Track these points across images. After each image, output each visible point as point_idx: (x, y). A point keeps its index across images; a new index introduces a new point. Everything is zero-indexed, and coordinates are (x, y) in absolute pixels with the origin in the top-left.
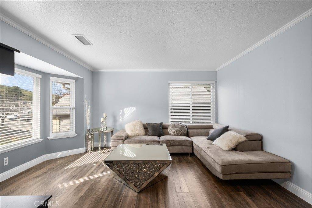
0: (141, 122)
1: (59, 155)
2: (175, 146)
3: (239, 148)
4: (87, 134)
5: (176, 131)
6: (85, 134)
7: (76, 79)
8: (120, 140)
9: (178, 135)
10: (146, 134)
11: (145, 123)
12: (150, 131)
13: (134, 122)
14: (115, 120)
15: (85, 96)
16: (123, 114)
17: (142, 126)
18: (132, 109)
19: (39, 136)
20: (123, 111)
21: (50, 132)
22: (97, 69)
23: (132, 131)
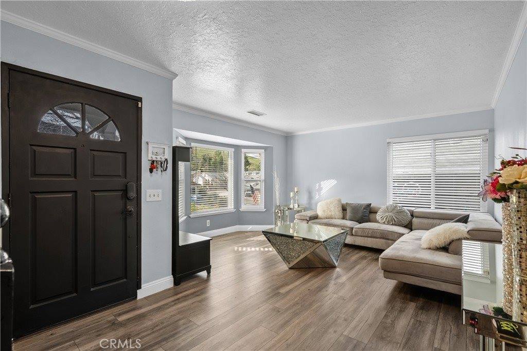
0: (340, 201)
1: (250, 228)
2: (377, 238)
3: (451, 248)
4: (276, 211)
5: (386, 217)
6: (275, 210)
7: (265, 148)
8: (304, 220)
9: (388, 224)
10: (344, 218)
11: (344, 202)
12: (349, 213)
13: (329, 201)
14: (310, 197)
15: (275, 167)
16: (320, 189)
17: (340, 206)
18: (332, 182)
19: (233, 207)
20: (320, 185)
21: (242, 204)
22: (291, 133)
23: (324, 211)
